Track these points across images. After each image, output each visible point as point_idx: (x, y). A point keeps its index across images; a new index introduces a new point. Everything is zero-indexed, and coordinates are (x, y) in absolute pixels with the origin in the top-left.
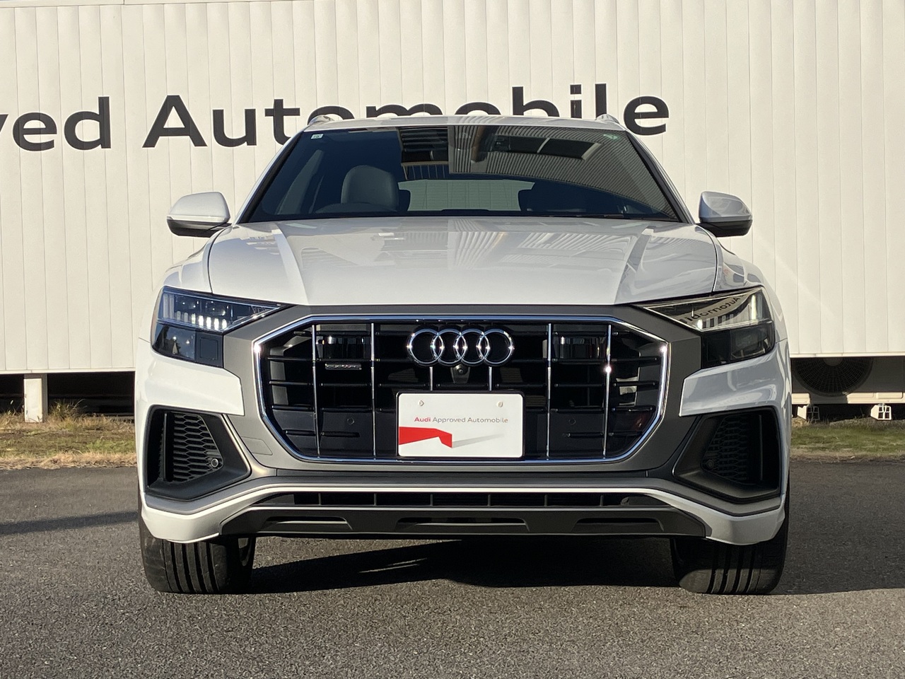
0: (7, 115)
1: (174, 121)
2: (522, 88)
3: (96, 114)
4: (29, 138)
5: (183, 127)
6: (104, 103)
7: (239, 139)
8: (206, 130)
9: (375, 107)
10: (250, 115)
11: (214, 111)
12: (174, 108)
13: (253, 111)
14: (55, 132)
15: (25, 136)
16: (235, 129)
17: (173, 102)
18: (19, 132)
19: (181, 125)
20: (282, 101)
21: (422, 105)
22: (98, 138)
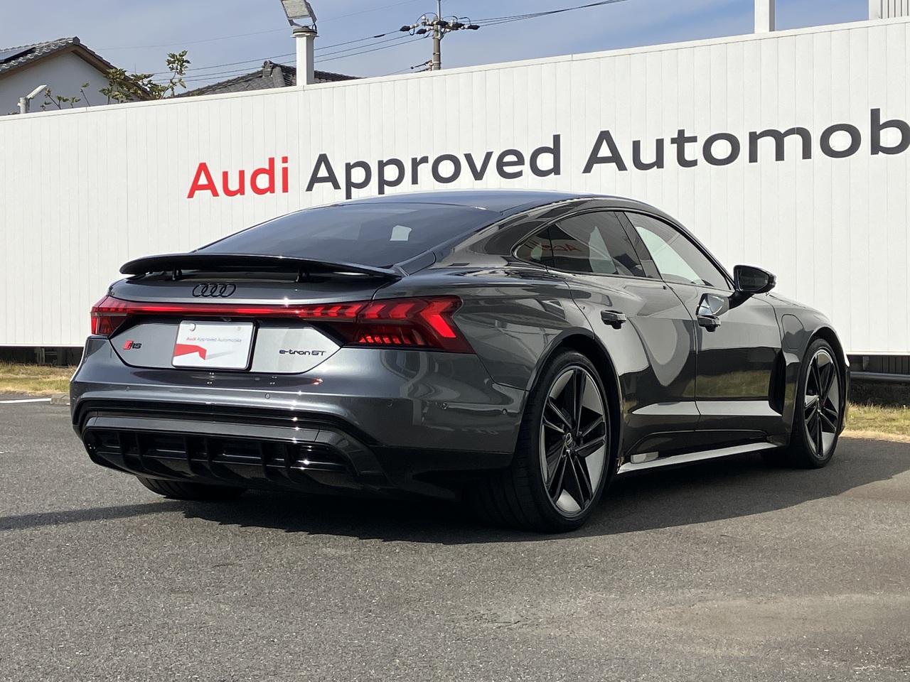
0: (492, 152)
1: (605, 151)
2: (879, 109)
3: (550, 148)
4: (508, 169)
5: (611, 155)
6: (557, 139)
7: (652, 164)
8: (627, 157)
9: (756, 132)
10: (660, 143)
11: (634, 142)
12: (605, 141)
13: (663, 140)
14: (523, 164)
15: (504, 168)
16: (648, 156)
17: (605, 136)
18: (500, 164)
19: (609, 154)
20: (684, 130)
21: (794, 129)
22: (552, 167)
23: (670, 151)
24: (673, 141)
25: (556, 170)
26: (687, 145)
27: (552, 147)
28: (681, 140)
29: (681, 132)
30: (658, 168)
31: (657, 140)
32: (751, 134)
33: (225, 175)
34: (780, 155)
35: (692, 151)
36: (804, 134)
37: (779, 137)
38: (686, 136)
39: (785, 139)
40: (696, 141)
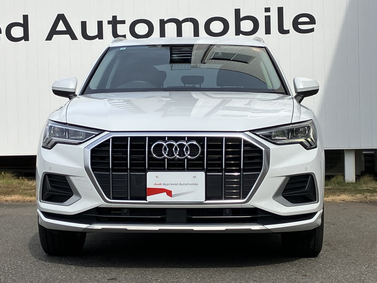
1: (61, 27)
2: (239, 9)
6: (26, 17)
7: (94, 36)
8: (77, 31)
10: (100, 24)
11: (82, 22)
12: (61, 20)
13: (102, 21)
16: (92, 31)
17: (61, 17)
19: (65, 29)
20: (116, 16)
21: (188, 18)
22: (23, 36)
23: (107, 29)
24: (109, 22)
25: (26, 37)
26: (118, 25)
27: (22, 23)
28: (115, 22)
29: (114, 17)
30: (99, 39)
31: (98, 22)
32: (160, 20)
34: (179, 33)
35: (122, 29)
36: (195, 22)
37: (179, 24)
38: (117, 20)
39: (183, 24)
40: (125, 23)
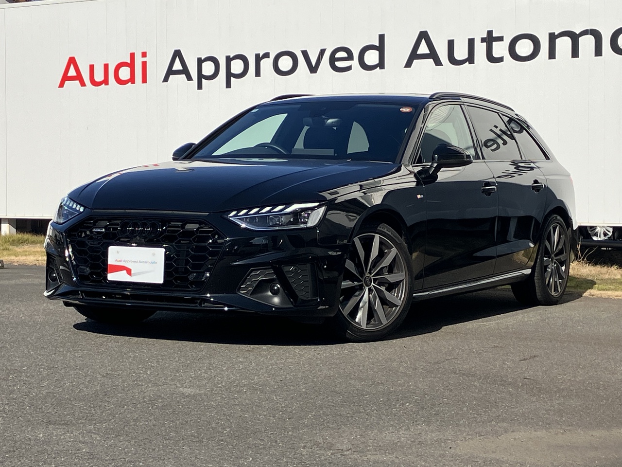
0: (326, 49)
1: (423, 49)
4: (339, 64)
5: (429, 52)
6: (382, 38)
7: (464, 60)
8: (443, 54)
9: (554, 33)
10: (471, 42)
11: (449, 41)
12: (423, 39)
13: (473, 40)
14: (353, 60)
15: (336, 63)
16: (461, 53)
17: (424, 36)
18: (333, 60)
20: (492, 31)
21: (587, 30)
22: (377, 62)
23: (480, 49)
24: (483, 40)
25: (381, 65)
26: (494, 43)
27: (378, 45)
28: (490, 39)
29: (490, 33)
30: (469, 63)
31: (469, 40)
32: (550, 34)
33: (92, 67)
34: (575, 53)
35: (500, 49)
36: (597, 35)
37: (575, 37)
38: (494, 36)
39: (580, 38)
40: (503, 41)
